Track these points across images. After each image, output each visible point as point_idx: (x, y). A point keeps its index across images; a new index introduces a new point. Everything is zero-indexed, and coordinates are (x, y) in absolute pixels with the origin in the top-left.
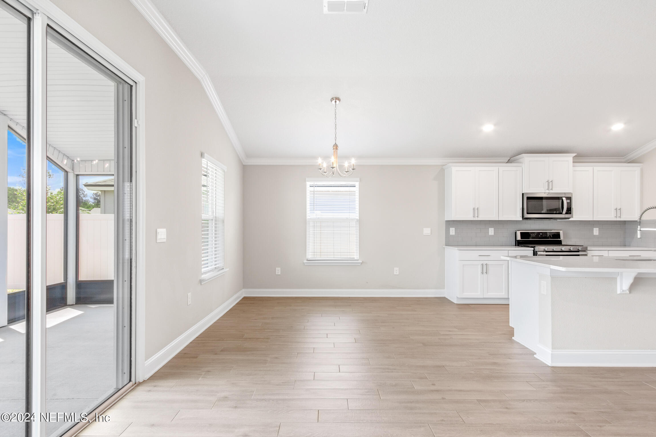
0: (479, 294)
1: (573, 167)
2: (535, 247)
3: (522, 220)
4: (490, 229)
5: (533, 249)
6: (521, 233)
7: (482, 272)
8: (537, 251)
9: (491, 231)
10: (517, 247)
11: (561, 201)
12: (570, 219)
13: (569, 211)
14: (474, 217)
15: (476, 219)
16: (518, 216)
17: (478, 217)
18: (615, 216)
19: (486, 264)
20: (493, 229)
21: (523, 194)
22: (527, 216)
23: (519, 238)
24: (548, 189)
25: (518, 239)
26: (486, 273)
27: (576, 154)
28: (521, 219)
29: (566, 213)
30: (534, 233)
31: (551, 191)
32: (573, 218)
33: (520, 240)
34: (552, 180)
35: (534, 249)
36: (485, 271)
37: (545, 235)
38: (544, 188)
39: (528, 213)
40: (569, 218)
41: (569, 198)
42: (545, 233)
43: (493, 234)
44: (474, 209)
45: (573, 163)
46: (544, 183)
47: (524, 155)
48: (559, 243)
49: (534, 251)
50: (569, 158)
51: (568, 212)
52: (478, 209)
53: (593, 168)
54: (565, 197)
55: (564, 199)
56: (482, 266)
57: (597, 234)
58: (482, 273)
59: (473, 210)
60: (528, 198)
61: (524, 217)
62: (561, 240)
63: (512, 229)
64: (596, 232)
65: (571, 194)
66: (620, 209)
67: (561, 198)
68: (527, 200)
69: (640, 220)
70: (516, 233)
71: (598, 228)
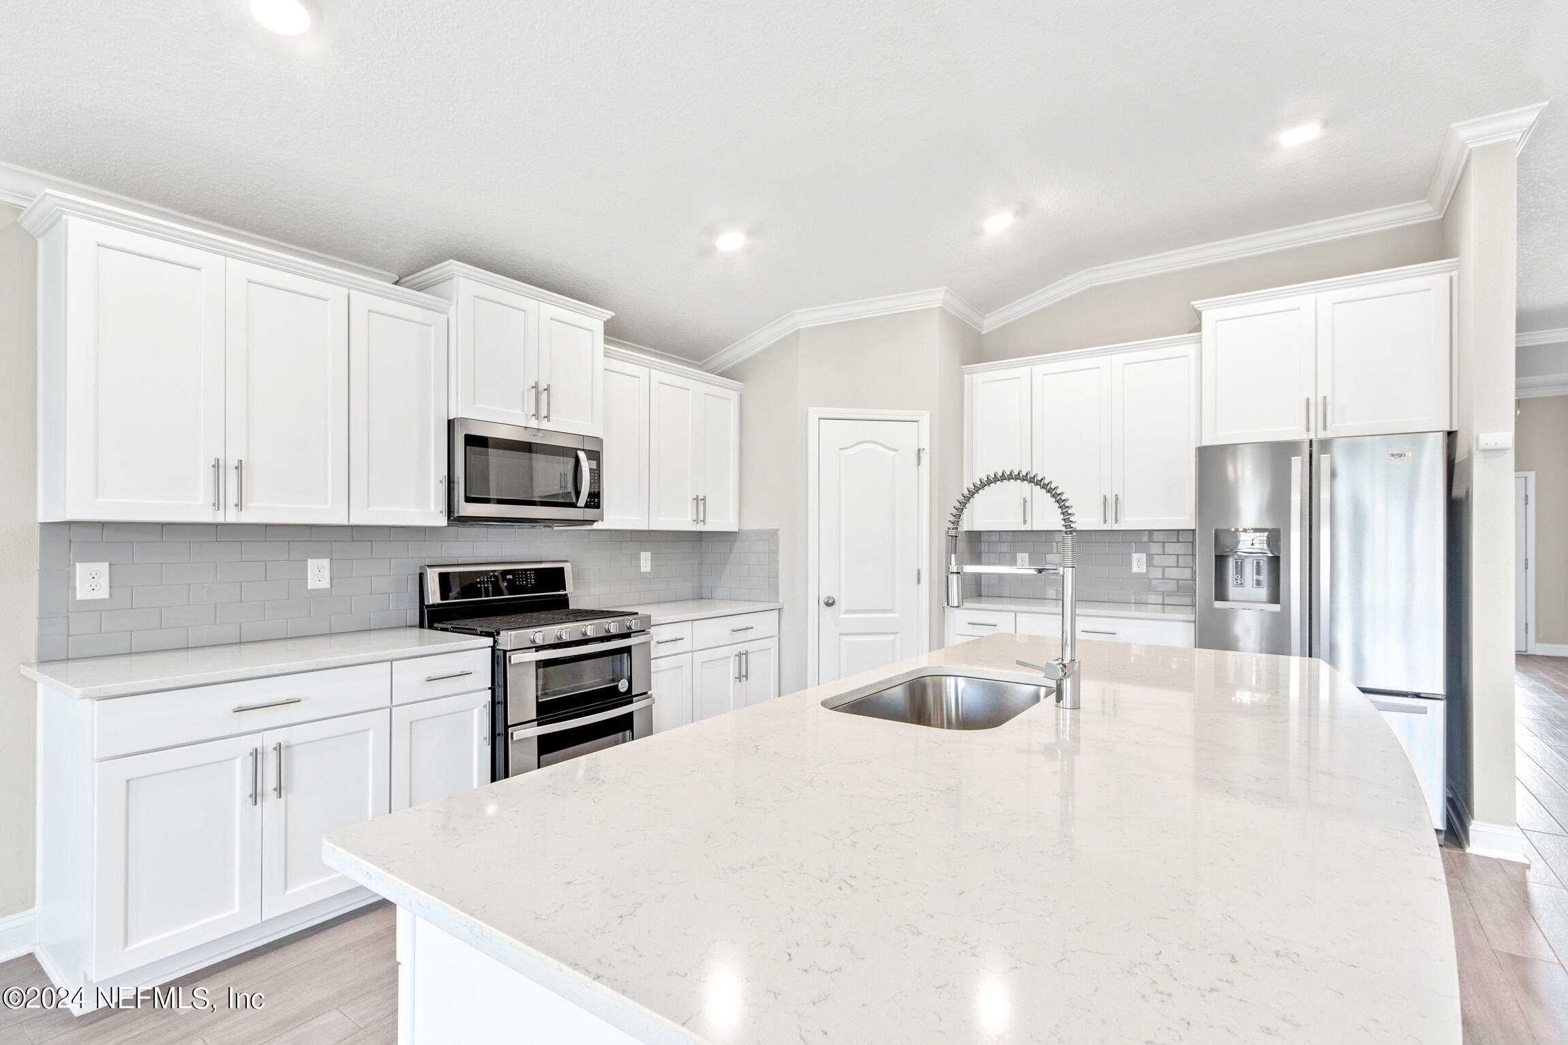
0: (235, 913)
1: (605, 356)
2: (498, 634)
3: (445, 524)
4: (312, 564)
5: (489, 641)
6: (441, 575)
7: (250, 791)
8: (505, 652)
9: (318, 573)
10: (426, 632)
11: (572, 461)
12: (596, 526)
13: (595, 500)
14: (216, 505)
15: (230, 516)
16: (432, 508)
17: (239, 506)
18: (695, 519)
19: (278, 748)
20: (326, 562)
21: (450, 423)
22: (464, 509)
23: (433, 597)
24: (537, 415)
25: (431, 603)
26: (279, 790)
27: (613, 314)
28: (442, 521)
29: (587, 506)
30: (485, 574)
31: (545, 425)
32: (602, 520)
33: (439, 605)
34: (549, 385)
35: (495, 642)
36: (270, 781)
37: (523, 581)
38: (523, 411)
39: (468, 500)
40: (592, 522)
41: (595, 456)
42: (518, 574)
43: (326, 584)
44: (216, 466)
45: (604, 341)
46: (523, 392)
47: (453, 265)
48: (558, 606)
49: (493, 648)
50: (594, 321)
51: (591, 501)
52: (239, 467)
53: (650, 372)
54: (583, 450)
55: (582, 455)
56: (250, 760)
57: (648, 569)
58: (255, 797)
59: (211, 471)
60: (470, 440)
61: (456, 515)
62: (566, 595)
63: (407, 560)
64: (646, 561)
65: (599, 441)
66: (704, 499)
67: (573, 453)
68: (468, 447)
69: (739, 530)
70: (421, 577)
71: (650, 553)
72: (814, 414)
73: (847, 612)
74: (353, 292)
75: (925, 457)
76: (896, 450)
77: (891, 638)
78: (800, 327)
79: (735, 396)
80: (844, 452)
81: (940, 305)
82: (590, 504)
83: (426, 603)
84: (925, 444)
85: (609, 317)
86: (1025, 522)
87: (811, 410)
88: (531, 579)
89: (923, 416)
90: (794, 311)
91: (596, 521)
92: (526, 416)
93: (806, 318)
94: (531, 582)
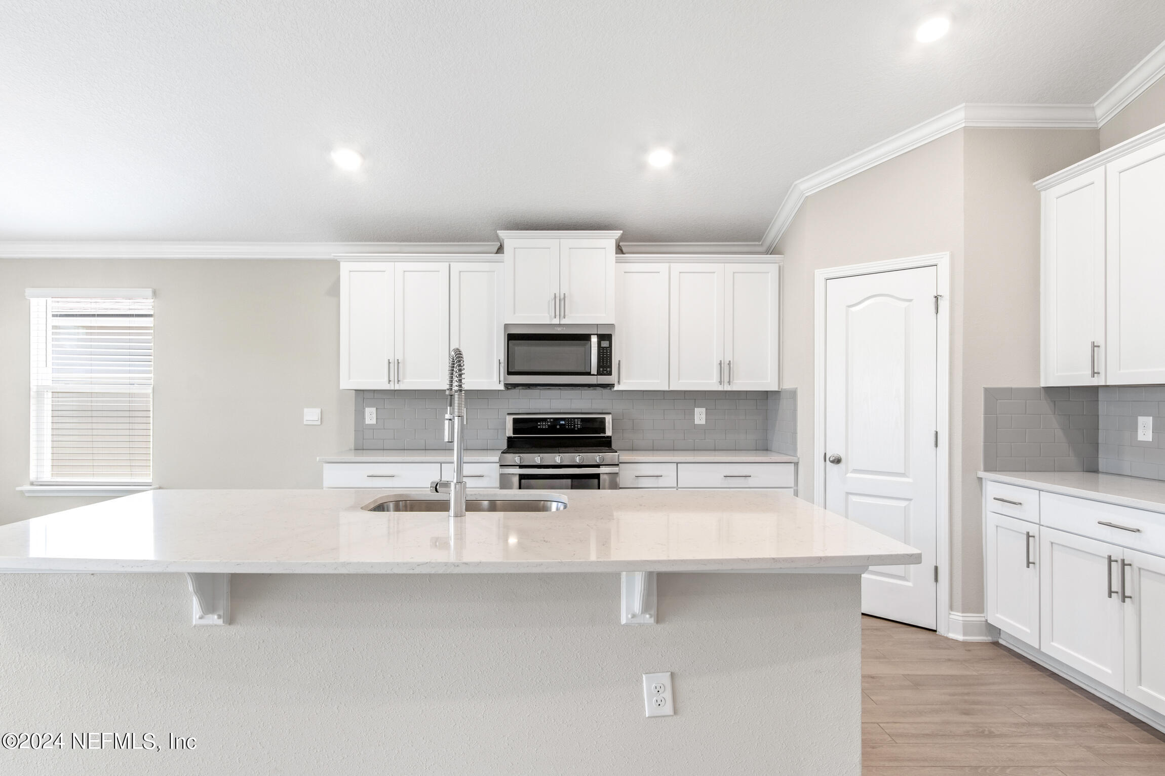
1: (616, 262)
3: (505, 389)
6: (514, 420)
12: (616, 388)
13: (606, 366)
14: (390, 381)
16: (495, 379)
17: (399, 381)
18: (719, 380)
21: (507, 327)
22: (509, 379)
23: (510, 432)
24: (556, 316)
25: (508, 436)
27: (623, 233)
28: (502, 387)
29: (600, 374)
30: (545, 420)
31: (562, 321)
33: (512, 438)
34: (565, 295)
37: (571, 426)
38: (549, 314)
39: (510, 373)
41: (605, 338)
42: (571, 421)
44: (389, 363)
45: (616, 254)
47: (500, 233)
50: (608, 240)
51: (601, 370)
52: (399, 363)
53: (669, 265)
54: (595, 334)
55: (592, 338)
57: (703, 422)
59: (387, 365)
60: (511, 337)
61: (507, 383)
62: (609, 437)
64: (700, 416)
65: (612, 325)
66: (729, 364)
67: (586, 338)
68: (510, 341)
69: (780, 389)
71: (704, 409)
72: (820, 274)
73: (855, 471)
74: (451, 263)
75: (944, 305)
76: (910, 300)
77: (903, 504)
78: (807, 195)
79: (773, 269)
80: (853, 309)
81: (963, 125)
82: (603, 373)
83: (506, 436)
84: (944, 291)
85: (619, 235)
86: (1094, 374)
87: (817, 272)
88: (578, 425)
89: (942, 258)
90: (796, 182)
91: (613, 384)
92: (550, 316)
93: (808, 185)
94: (578, 426)
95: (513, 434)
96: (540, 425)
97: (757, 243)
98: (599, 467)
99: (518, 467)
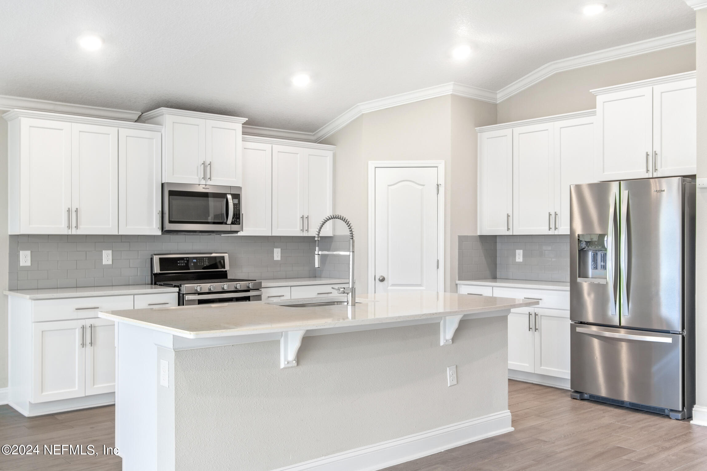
0: (77, 389)
1: (243, 141)
2: (181, 287)
3: (161, 234)
4: (105, 253)
5: (177, 289)
6: (160, 259)
7: (81, 342)
8: (183, 294)
9: (107, 257)
10: (153, 286)
11: (224, 200)
12: (239, 234)
13: (237, 219)
14: (69, 227)
15: (74, 232)
16: (154, 227)
17: (77, 227)
18: (302, 229)
19: (91, 326)
20: (110, 252)
21: (163, 185)
22: (169, 226)
23: (157, 269)
24: (204, 178)
25: (155, 272)
26: (91, 343)
27: (247, 119)
28: (159, 233)
29: (233, 223)
30: (182, 259)
31: (209, 182)
32: (242, 231)
33: (160, 274)
34: (211, 162)
35: (180, 290)
36: (88, 340)
37: (201, 263)
38: (198, 176)
39: (171, 222)
40: (237, 232)
41: (237, 197)
42: (201, 259)
43: (110, 262)
44: (69, 211)
45: (243, 134)
46: (198, 167)
47: (163, 110)
48: (223, 276)
49: (179, 293)
50: (237, 125)
51: (235, 221)
52: (77, 211)
53: (272, 146)
54: (230, 194)
55: (229, 197)
56: (81, 330)
57: (279, 259)
58: (83, 345)
59: (67, 213)
60: (171, 193)
61: (165, 230)
62: (226, 271)
63: (145, 251)
64: (277, 254)
65: (240, 188)
66: (307, 218)
67: (224, 196)
68: (170, 197)
69: (334, 235)
70: (152, 259)
71: (280, 249)
72: (372, 164)
73: (393, 285)
74: (120, 129)
75: (442, 189)
76: (424, 185)
78: (363, 113)
79: (330, 154)
80: (390, 187)
81: (451, 93)
82: (234, 222)
83: (153, 273)
84: (442, 182)
85: (245, 121)
86: (508, 229)
87: (370, 162)
88: (206, 262)
89: (441, 163)
90: (358, 104)
91: (239, 231)
92: (199, 178)
93: (366, 107)
95: (160, 271)
96: (179, 263)
97: (311, 134)
98: (250, 292)
99: (197, 294)
